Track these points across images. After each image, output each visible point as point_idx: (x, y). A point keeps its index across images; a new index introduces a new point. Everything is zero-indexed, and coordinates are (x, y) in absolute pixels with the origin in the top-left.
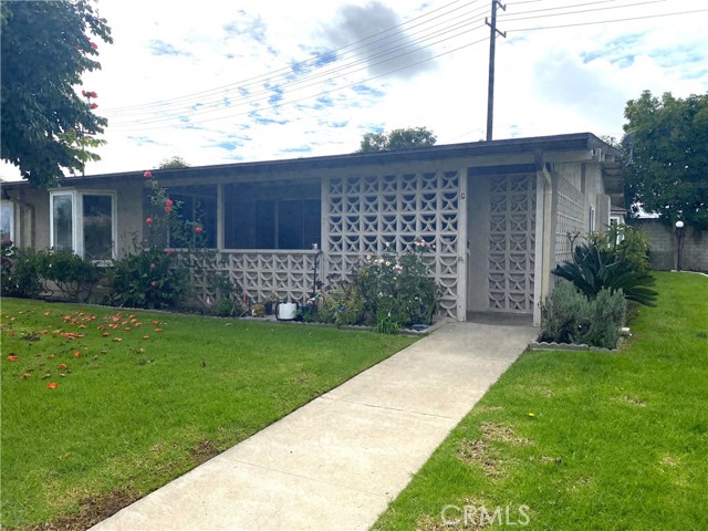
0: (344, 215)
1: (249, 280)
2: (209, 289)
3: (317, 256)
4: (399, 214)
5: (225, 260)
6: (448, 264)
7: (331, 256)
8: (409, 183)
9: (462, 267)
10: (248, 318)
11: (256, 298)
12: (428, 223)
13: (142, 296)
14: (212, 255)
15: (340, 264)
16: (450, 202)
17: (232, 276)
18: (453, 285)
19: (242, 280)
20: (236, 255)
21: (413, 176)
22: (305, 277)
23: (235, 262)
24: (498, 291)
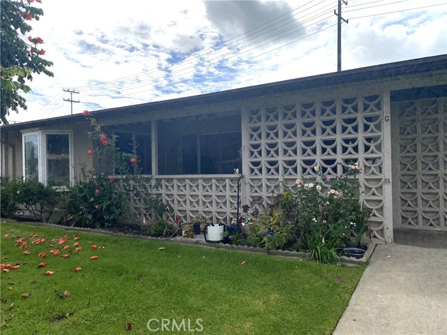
0: (263, 143)
1: (179, 202)
2: (146, 209)
3: (239, 179)
4: (318, 139)
5: (159, 185)
6: (373, 186)
7: (252, 180)
8: (328, 110)
9: (388, 189)
10: (178, 238)
11: (185, 217)
12: (350, 146)
13: (90, 217)
14: (148, 180)
15: (260, 187)
16: (372, 125)
17: (165, 198)
18: (380, 206)
19: (173, 201)
20: (168, 180)
21: (333, 102)
22: (228, 198)
23: (167, 186)
24: (410, 209)
